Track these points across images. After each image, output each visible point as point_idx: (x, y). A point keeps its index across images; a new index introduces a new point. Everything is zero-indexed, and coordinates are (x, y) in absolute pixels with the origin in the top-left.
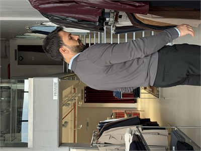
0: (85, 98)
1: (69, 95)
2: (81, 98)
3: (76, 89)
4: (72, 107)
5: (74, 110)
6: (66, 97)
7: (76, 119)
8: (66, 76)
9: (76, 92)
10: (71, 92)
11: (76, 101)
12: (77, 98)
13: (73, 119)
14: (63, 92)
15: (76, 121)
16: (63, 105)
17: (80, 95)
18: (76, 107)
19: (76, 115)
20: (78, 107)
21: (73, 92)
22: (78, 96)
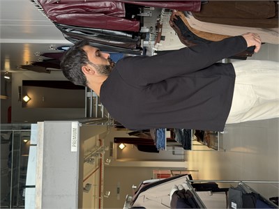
1: (92, 148)
2: (109, 153)
3: (103, 140)
4: (96, 166)
5: (98, 171)
6: (88, 151)
7: (102, 183)
8: (90, 120)
9: (103, 145)
10: (95, 145)
11: (103, 158)
12: (103, 153)
13: (98, 184)
15: (102, 187)
16: (85, 161)
17: (107, 149)
18: (103, 166)
19: (103, 177)
20: (105, 167)
21: (98, 145)
22: (106, 151)
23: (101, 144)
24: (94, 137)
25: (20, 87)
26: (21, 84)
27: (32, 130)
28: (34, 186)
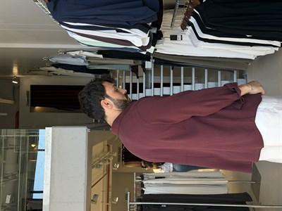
0: (123, 160)
1: (100, 154)
2: (117, 159)
3: (111, 146)
4: (104, 171)
5: (106, 177)
6: (96, 157)
7: (110, 189)
9: (111, 150)
10: (103, 151)
11: (111, 163)
12: (111, 159)
13: (105, 189)
14: (93, 147)
15: (110, 193)
16: (93, 167)
17: (115, 155)
18: (111, 174)
19: (110, 183)
20: (113, 172)
21: (106, 150)
22: (113, 157)
23: (109, 150)
24: (102, 143)
25: (28, 92)
26: (29, 89)
27: (40, 136)
28: (42, 192)
